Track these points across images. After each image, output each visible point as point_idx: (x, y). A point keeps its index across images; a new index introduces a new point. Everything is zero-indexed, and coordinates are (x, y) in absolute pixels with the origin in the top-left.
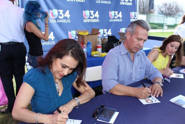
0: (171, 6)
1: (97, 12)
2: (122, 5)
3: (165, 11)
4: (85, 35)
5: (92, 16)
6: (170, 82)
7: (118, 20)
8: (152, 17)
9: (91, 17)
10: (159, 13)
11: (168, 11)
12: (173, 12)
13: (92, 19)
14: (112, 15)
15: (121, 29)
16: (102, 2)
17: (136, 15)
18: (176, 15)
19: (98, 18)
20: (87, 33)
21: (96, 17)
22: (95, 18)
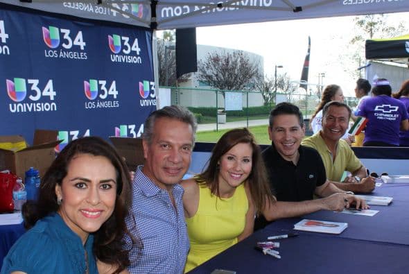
0: (230, 63)
1: (50, 84)
2: (116, 63)
3: (217, 75)
4: (15, 150)
5: (34, 93)
6: (279, 257)
7: (108, 105)
8: (184, 91)
9: (31, 97)
10: (202, 81)
11: (224, 76)
12: (235, 79)
13: (36, 102)
14: (91, 90)
15: (117, 129)
16: (61, 55)
17: (153, 88)
18: (245, 84)
19: (52, 98)
20: (23, 145)
21: (49, 97)
22: (45, 99)
